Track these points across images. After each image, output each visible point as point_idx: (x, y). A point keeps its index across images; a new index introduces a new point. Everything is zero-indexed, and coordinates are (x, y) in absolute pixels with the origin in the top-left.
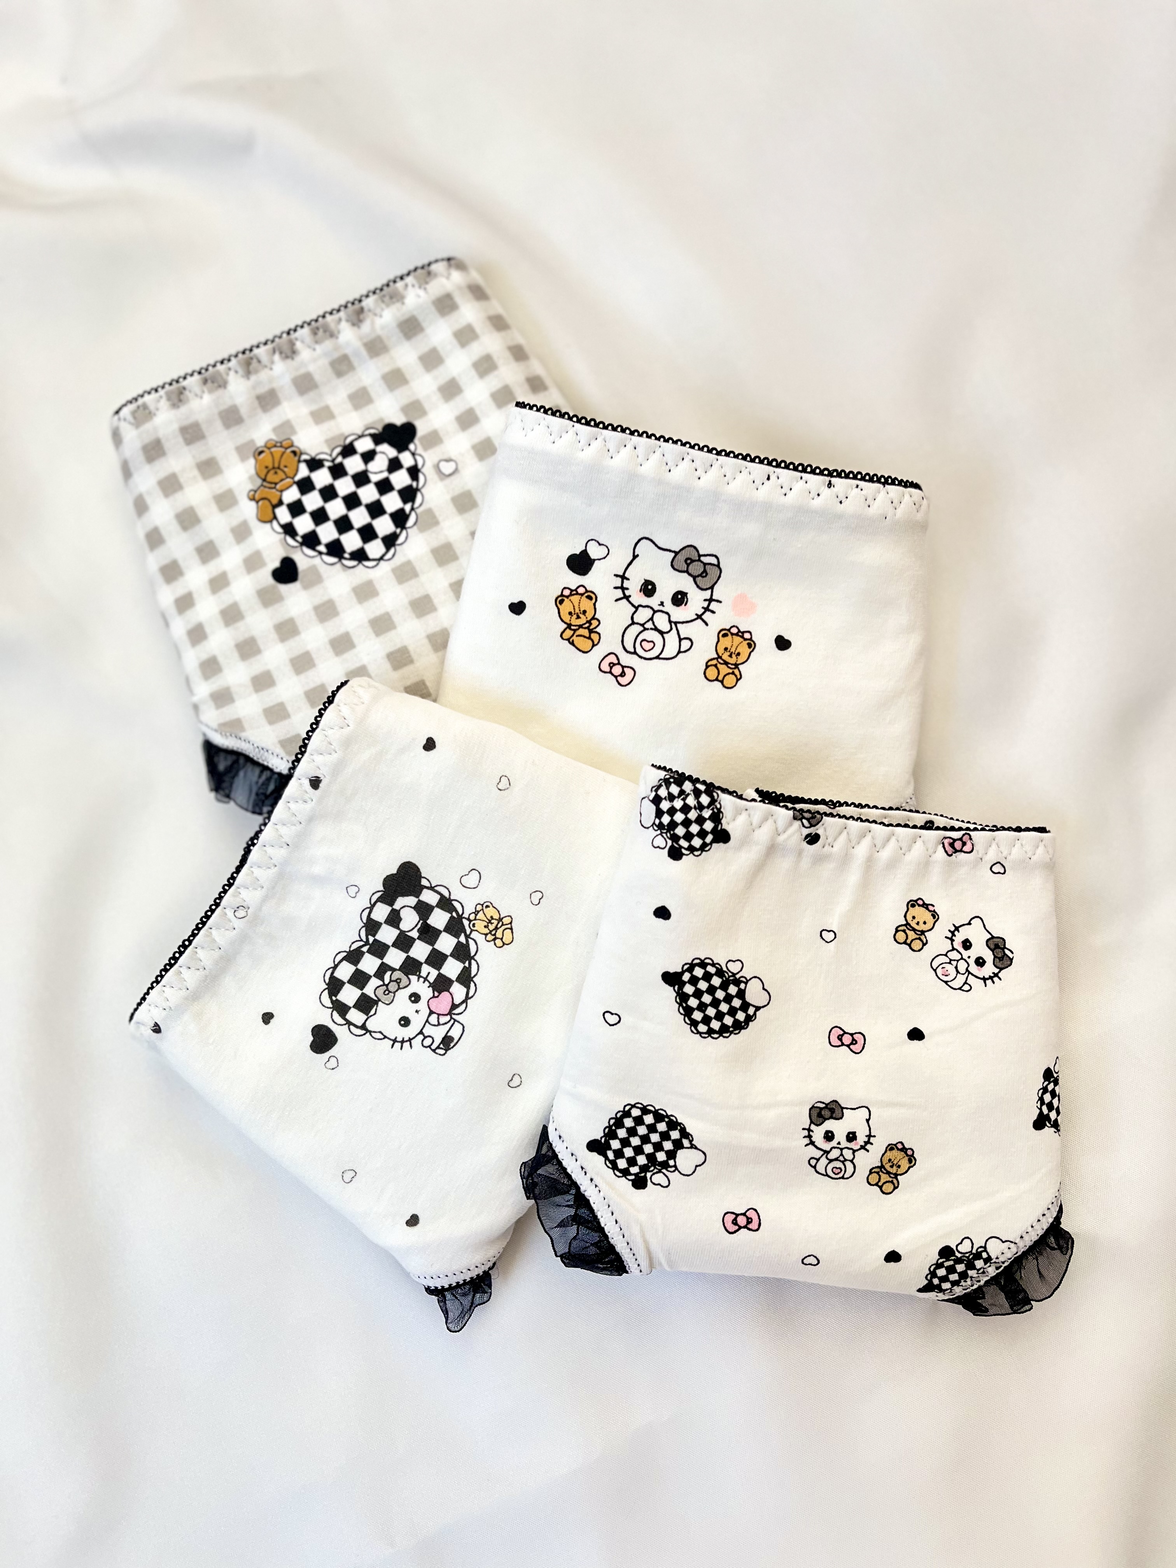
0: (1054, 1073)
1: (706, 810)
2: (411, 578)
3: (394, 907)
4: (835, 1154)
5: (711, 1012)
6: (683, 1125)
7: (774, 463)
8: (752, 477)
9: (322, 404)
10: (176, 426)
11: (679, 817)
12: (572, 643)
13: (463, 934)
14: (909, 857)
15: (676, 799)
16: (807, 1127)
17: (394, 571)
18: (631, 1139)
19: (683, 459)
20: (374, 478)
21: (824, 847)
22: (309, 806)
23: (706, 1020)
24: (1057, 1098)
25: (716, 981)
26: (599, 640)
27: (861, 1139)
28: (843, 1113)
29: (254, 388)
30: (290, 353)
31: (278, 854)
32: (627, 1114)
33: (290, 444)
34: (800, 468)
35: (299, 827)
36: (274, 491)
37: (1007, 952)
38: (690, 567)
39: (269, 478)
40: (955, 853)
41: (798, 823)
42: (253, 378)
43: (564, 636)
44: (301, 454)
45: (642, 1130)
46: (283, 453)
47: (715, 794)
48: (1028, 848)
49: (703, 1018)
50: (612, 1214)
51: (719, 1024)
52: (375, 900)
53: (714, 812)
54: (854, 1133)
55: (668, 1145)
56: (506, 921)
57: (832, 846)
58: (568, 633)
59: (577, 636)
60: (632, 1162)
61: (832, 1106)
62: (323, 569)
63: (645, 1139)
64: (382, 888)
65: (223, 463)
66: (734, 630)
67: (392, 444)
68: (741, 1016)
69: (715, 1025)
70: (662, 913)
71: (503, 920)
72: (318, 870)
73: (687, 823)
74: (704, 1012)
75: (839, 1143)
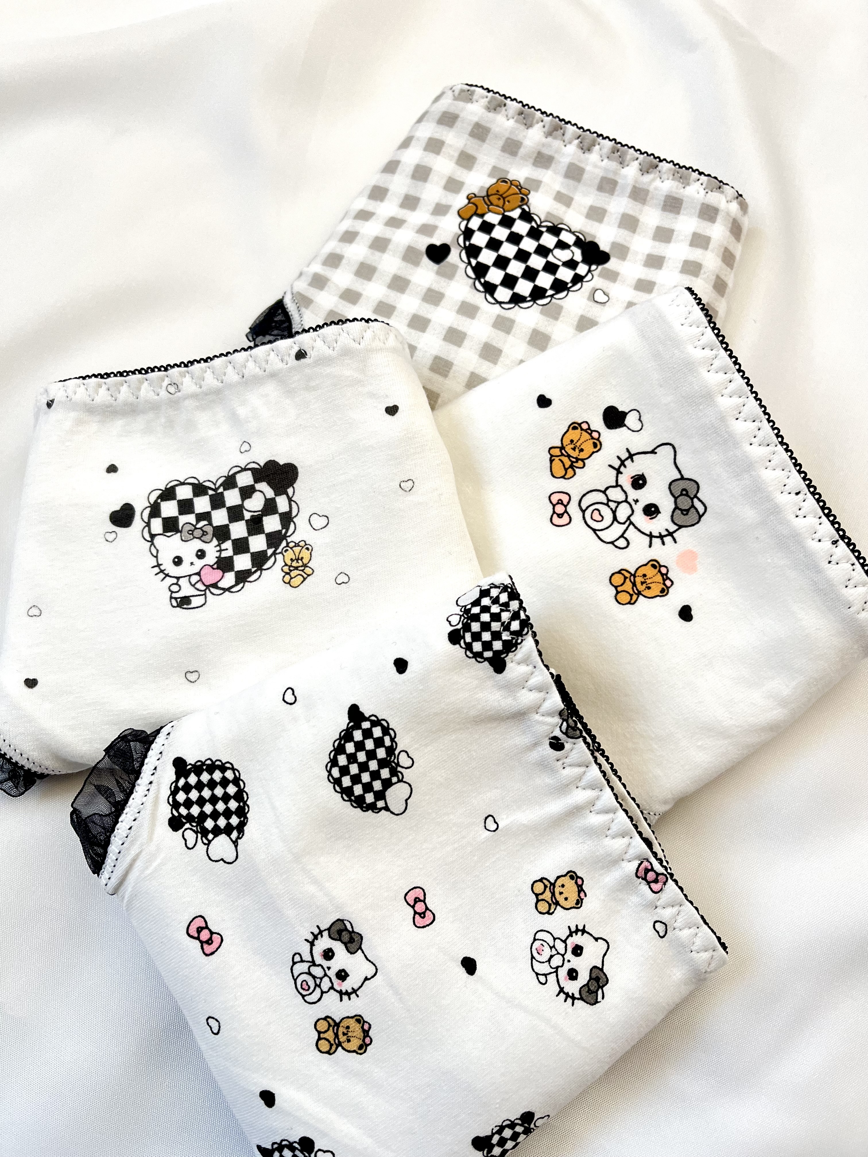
0: (533, 1122)
1: (508, 633)
2: (503, 331)
3: (256, 485)
4: (317, 972)
5: (354, 769)
6: (247, 821)
7: (812, 490)
8: (787, 481)
9: (571, 195)
10: (475, 119)
11: (485, 617)
12: (551, 461)
13: (273, 549)
14: (608, 842)
15: (498, 605)
16: (322, 929)
17: (499, 316)
18: (206, 789)
19: (754, 421)
20: (551, 258)
21: (558, 761)
22: (280, 365)
23: (344, 771)
24: (514, 1143)
25: (381, 753)
26: (571, 478)
27: (347, 986)
28: (356, 952)
29: (544, 145)
30: (586, 148)
31: (232, 376)
32: (223, 768)
33: (526, 194)
34: (826, 511)
35: (261, 373)
36: (486, 207)
37: (600, 992)
38: (681, 497)
39: (491, 198)
40: (643, 879)
41: (557, 720)
42: (550, 139)
43: (553, 452)
44: (526, 204)
45: (219, 791)
46: (518, 194)
47: (526, 630)
48: (698, 942)
49: (344, 766)
50: (134, 820)
51: (350, 784)
52: (251, 467)
53: (511, 641)
54: (347, 975)
55: (222, 822)
56: (308, 571)
57: (564, 768)
58: (557, 452)
59: (560, 460)
60: (188, 803)
61: (355, 937)
62: (461, 272)
63: (214, 800)
64: (262, 464)
65: (476, 167)
66: (664, 571)
67: (583, 254)
68: (370, 798)
69: (346, 782)
70: (401, 665)
71: (306, 568)
72: (242, 412)
73: (485, 627)
74: (350, 762)
75: (329, 968)
